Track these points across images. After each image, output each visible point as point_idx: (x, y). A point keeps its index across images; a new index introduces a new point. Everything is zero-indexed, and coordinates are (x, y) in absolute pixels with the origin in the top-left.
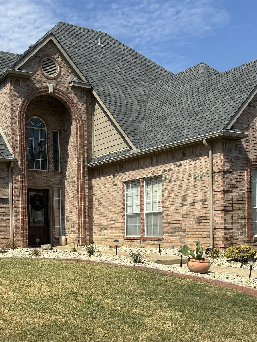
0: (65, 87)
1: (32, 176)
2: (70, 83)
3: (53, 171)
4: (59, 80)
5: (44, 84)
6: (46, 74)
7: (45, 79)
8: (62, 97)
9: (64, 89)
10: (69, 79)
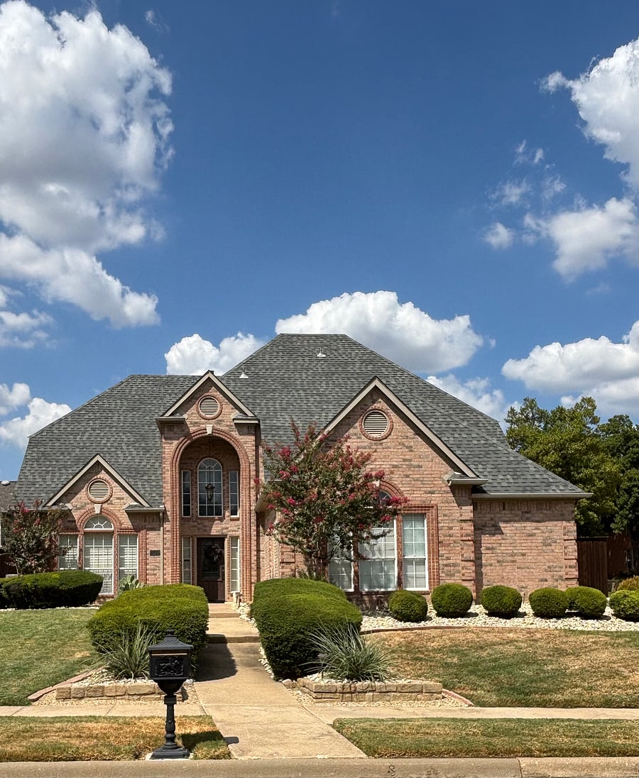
0: (227, 426)
1: (202, 524)
2: (234, 419)
3: (228, 517)
4: (220, 418)
5: (201, 425)
6: (204, 414)
7: (203, 420)
8: (224, 437)
9: (227, 428)
10: (233, 416)
